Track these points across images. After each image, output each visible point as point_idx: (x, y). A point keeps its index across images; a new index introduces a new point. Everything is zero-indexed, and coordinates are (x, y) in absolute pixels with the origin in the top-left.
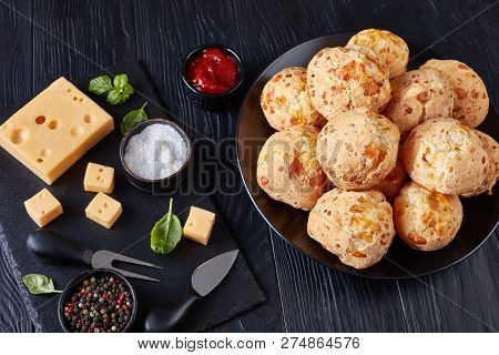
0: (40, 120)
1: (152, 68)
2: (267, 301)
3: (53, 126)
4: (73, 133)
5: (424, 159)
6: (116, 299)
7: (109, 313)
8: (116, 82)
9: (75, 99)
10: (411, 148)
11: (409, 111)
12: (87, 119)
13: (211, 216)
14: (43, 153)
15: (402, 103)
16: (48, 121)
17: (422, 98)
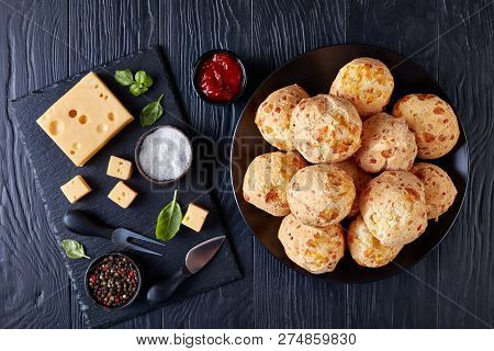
0: (73, 114)
1: (171, 54)
2: (243, 277)
3: (83, 120)
4: (99, 129)
5: (371, 217)
6: (127, 274)
7: (122, 284)
8: (137, 77)
9: (102, 95)
10: (364, 203)
11: (374, 161)
12: (111, 117)
13: (204, 214)
14: (75, 145)
15: (369, 152)
16: (79, 115)
17: (386, 154)
